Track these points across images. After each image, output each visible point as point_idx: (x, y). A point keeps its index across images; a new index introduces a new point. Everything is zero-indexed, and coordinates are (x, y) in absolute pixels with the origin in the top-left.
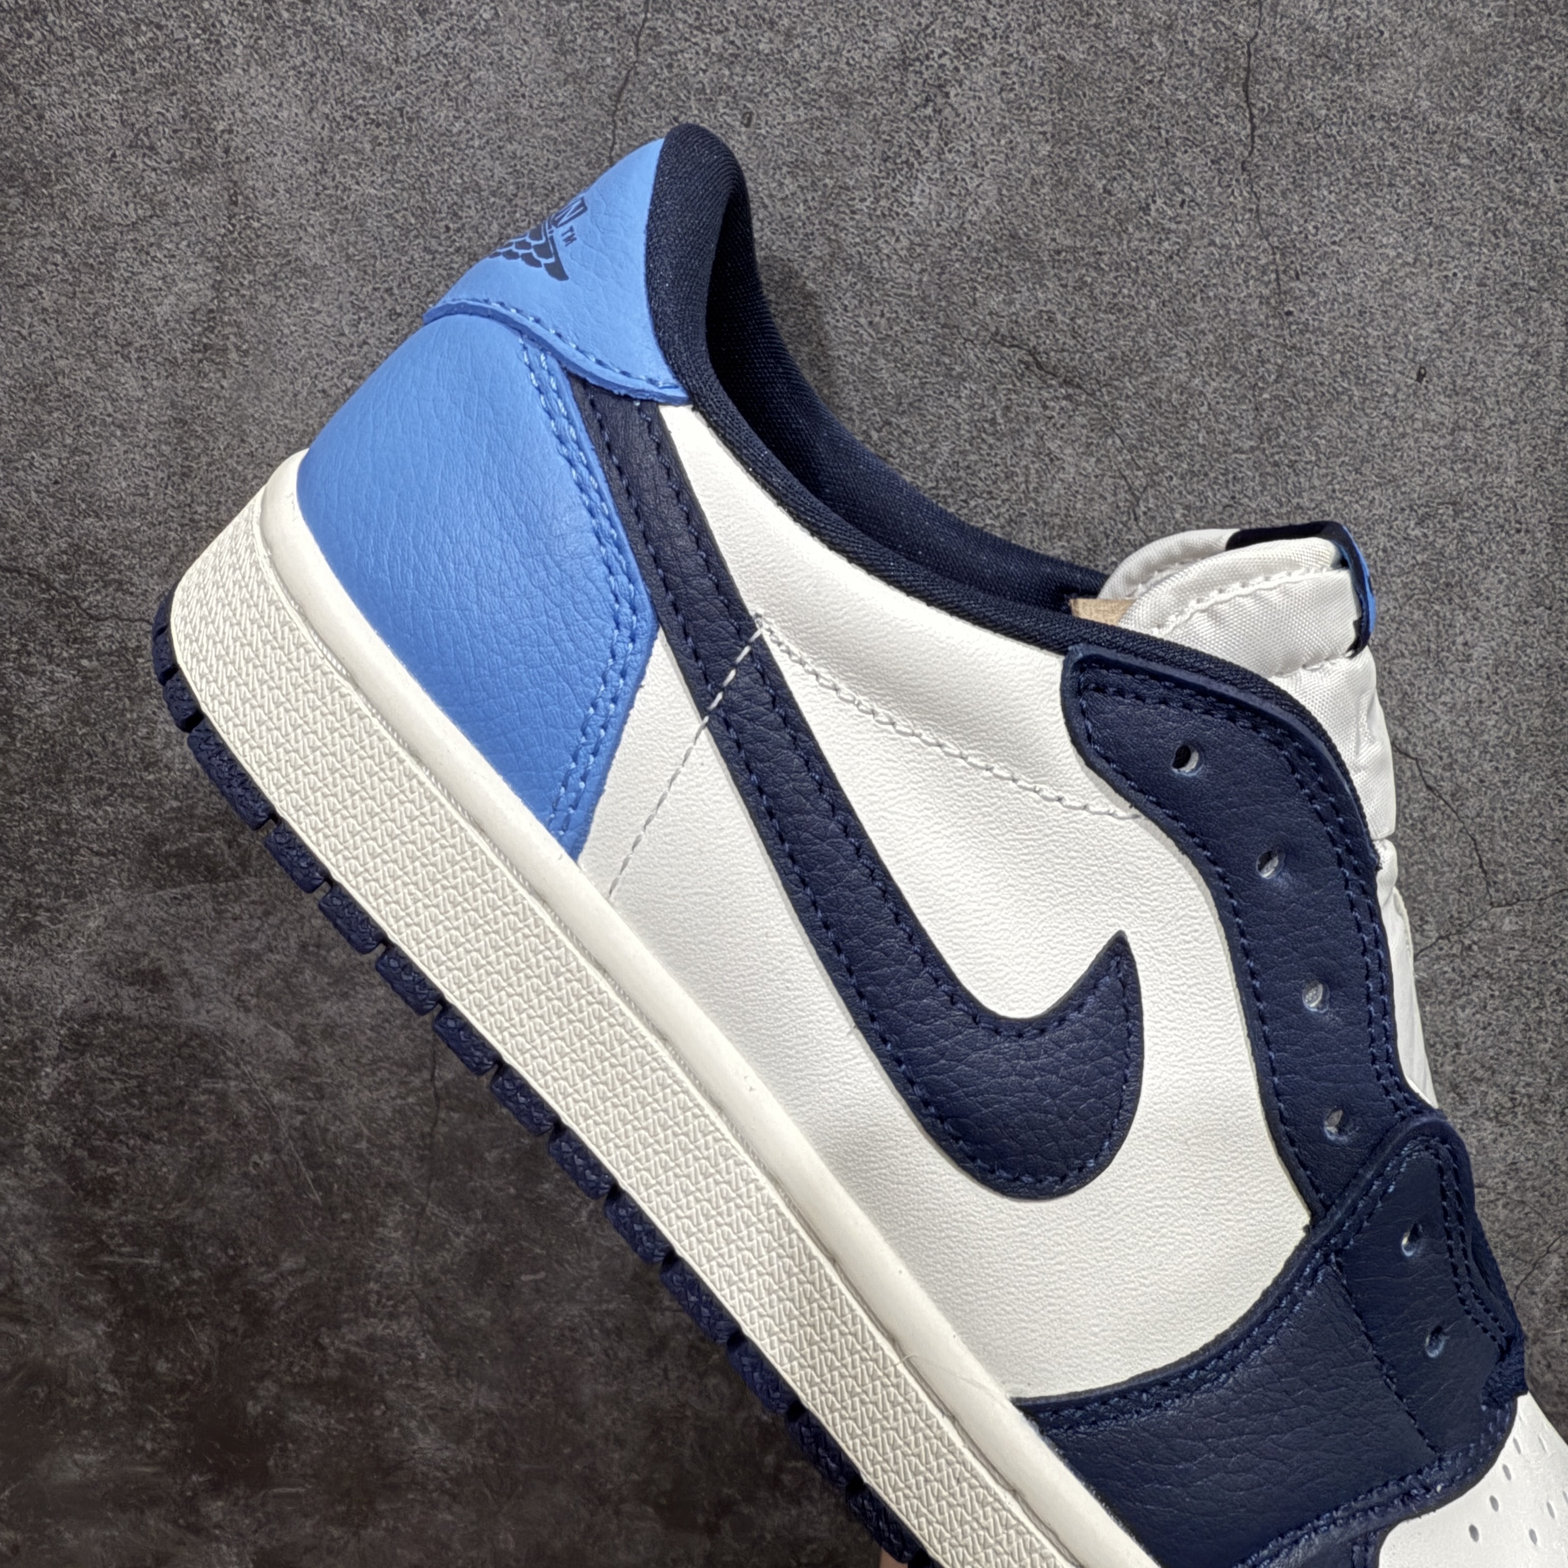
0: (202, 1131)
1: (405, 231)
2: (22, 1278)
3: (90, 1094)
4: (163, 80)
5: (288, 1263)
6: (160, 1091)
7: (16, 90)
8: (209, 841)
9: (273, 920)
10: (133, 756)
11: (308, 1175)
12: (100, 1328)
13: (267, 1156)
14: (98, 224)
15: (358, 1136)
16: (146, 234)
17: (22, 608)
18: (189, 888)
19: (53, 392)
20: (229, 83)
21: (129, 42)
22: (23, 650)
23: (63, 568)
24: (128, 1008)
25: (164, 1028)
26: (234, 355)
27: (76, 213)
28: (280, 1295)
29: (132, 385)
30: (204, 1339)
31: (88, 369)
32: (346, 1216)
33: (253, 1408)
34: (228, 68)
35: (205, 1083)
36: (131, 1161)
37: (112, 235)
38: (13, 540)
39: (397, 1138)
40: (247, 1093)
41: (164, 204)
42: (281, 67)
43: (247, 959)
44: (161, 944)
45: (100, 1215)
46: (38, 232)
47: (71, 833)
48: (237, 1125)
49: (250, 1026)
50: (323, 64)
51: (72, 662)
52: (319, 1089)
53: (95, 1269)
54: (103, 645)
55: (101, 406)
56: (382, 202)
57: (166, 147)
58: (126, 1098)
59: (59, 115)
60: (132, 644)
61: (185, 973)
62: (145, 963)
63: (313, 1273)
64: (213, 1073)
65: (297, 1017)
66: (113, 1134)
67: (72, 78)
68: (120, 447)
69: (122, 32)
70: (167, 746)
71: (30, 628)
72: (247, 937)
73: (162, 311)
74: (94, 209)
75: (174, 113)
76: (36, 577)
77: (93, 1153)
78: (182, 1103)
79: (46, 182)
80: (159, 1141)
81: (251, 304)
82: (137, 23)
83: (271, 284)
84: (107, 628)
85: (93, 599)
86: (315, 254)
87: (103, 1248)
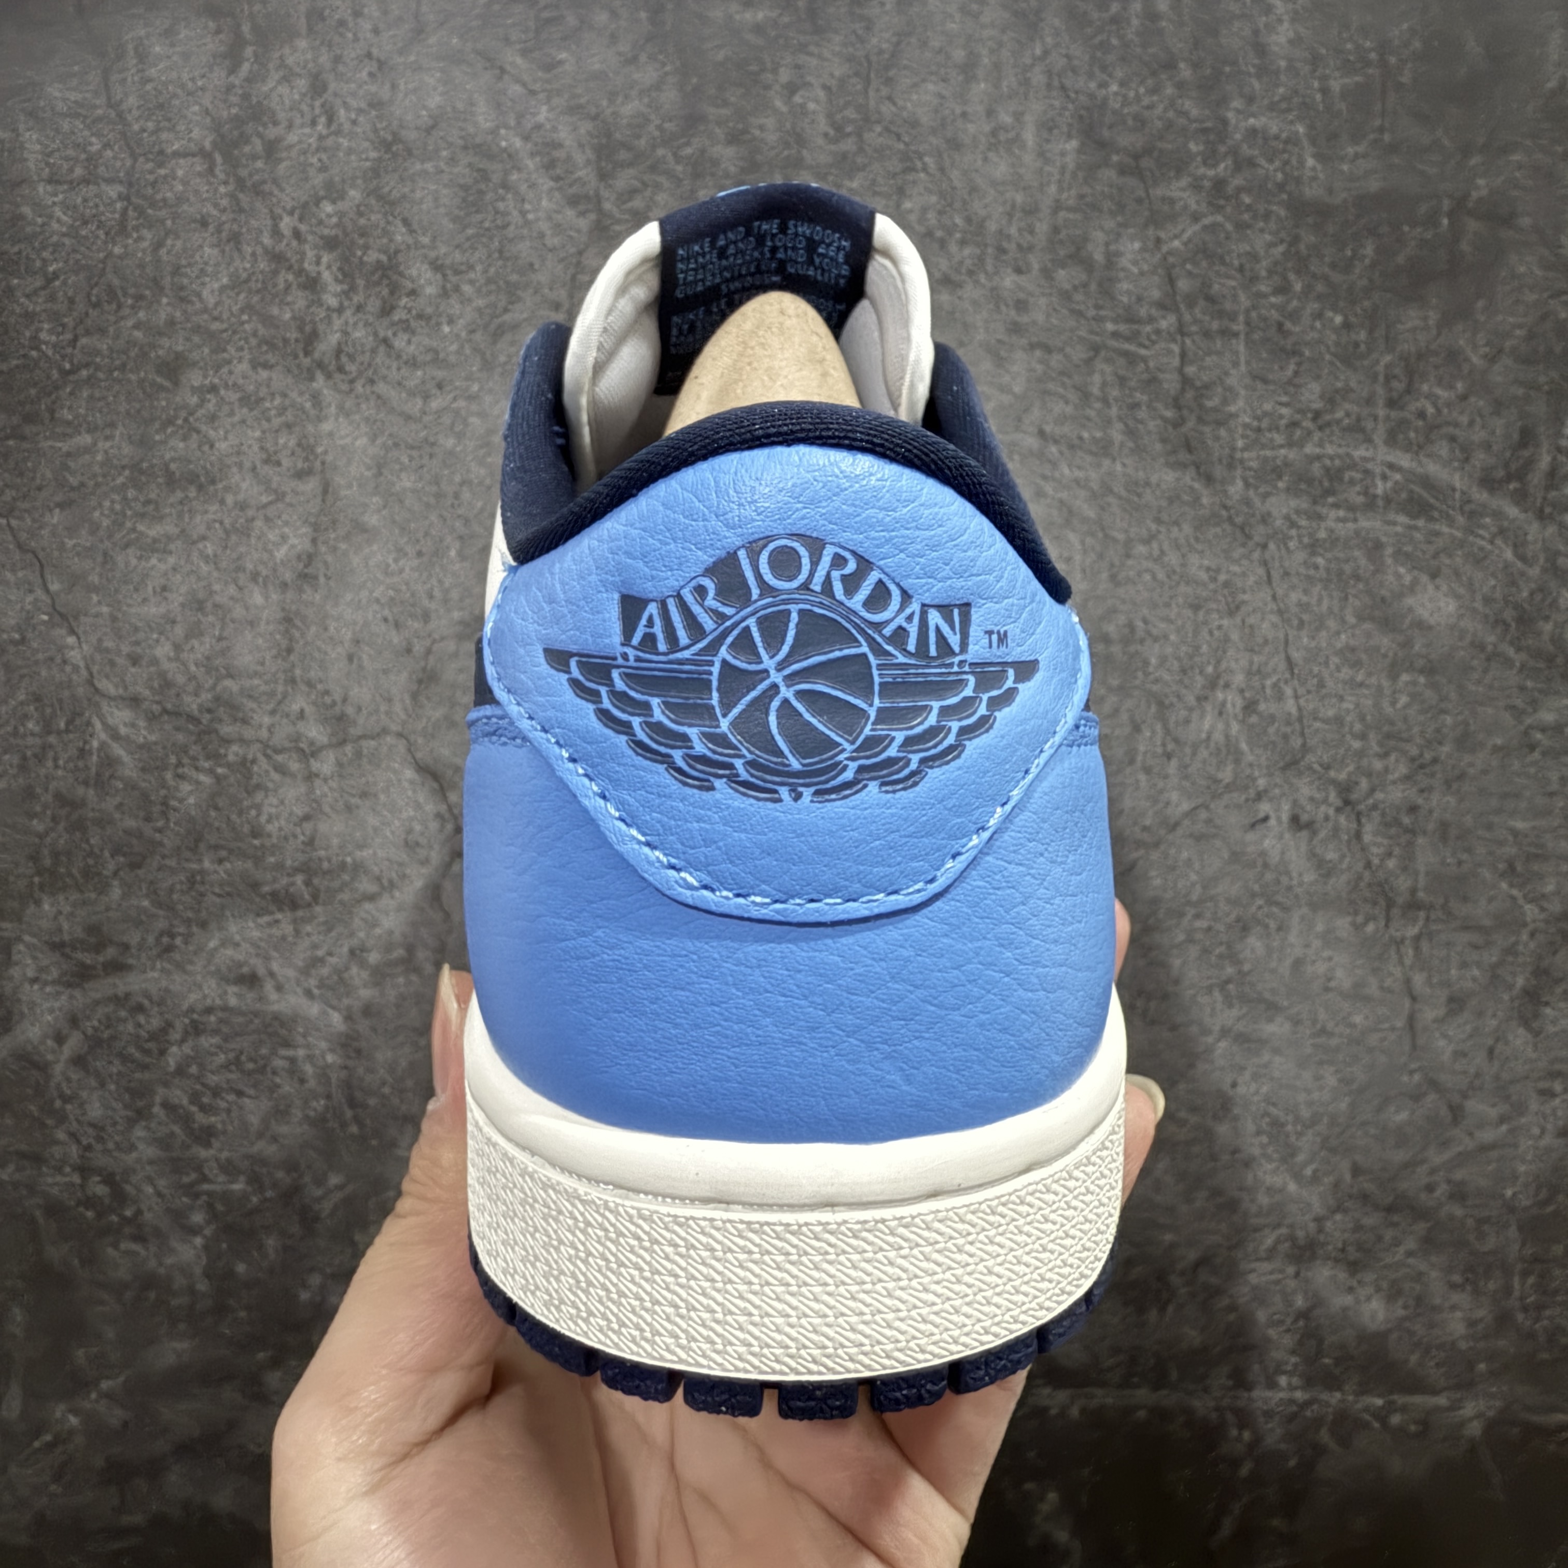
0: (278, 1086)
1: (428, 505)
2: (144, 1207)
3: (202, 1066)
4: (289, 426)
5: (334, 1180)
6: (251, 1059)
7: (198, 432)
8: (293, 884)
9: (333, 934)
10: (246, 829)
11: (349, 1114)
12: (198, 1241)
13: (322, 1102)
14: (242, 506)
15: (384, 1083)
16: (271, 511)
17: (180, 738)
18: (279, 916)
19: (209, 605)
20: (326, 427)
21: (268, 405)
22: (180, 764)
23: (209, 711)
24: (233, 1001)
25: (256, 1014)
26: (322, 580)
27: (230, 499)
28: (327, 1207)
29: (258, 598)
30: (271, 1243)
31: (232, 590)
32: (374, 1142)
33: (304, 1296)
34: (326, 418)
35: (283, 1052)
36: (229, 1111)
37: (250, 513)
38: (178, 695)
39: (409, 1083)
40: (310, 1058)
41: (284, 494)
42: (357, 417)
43: (315, 962)
44: (257, 955)
45: (203, 1153)
46: (206, 512)
47: (203, 883)
48: (302, 1081)
49: (314, 1009)
50: (382, 415)
51: (211, 772)
52: (358, 1052)
53: (197, 1196)
54: (231, 758)
55: (238, 612)
56: (414, 491)
57: (286, 462)
58: (226, 1067)
59: (222, 446)
60: (250, 757)
61: (272, 974)
62: (245, 970)
63: (350, 1189)
64: (287, 1044)
65: (346, 1001)
66: (216, 1092)
67: (233, 425)
68: (248, 635)
69: (263, 399)
70: (269, 821)
71: (185, 749)
72: (315, 947)
73: (280, 554)
74: (241, 497)
75: (292, 443)
76: (191, 718)
77: (203, 1108)
78: (265, 1066)
79: (213, 482)
80: (250, 1097)
81: (335, 549)
82: (273, 394)
83: (347, 537)
84: (235, 748)
85: (227, 730)
86: (373, 520)
87: (205, 1179)
